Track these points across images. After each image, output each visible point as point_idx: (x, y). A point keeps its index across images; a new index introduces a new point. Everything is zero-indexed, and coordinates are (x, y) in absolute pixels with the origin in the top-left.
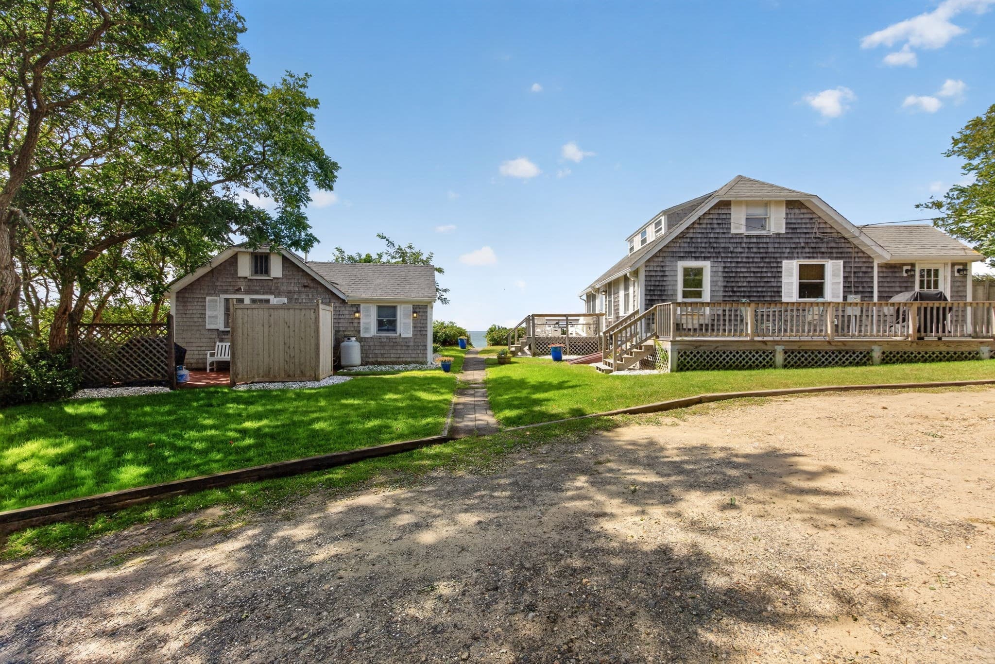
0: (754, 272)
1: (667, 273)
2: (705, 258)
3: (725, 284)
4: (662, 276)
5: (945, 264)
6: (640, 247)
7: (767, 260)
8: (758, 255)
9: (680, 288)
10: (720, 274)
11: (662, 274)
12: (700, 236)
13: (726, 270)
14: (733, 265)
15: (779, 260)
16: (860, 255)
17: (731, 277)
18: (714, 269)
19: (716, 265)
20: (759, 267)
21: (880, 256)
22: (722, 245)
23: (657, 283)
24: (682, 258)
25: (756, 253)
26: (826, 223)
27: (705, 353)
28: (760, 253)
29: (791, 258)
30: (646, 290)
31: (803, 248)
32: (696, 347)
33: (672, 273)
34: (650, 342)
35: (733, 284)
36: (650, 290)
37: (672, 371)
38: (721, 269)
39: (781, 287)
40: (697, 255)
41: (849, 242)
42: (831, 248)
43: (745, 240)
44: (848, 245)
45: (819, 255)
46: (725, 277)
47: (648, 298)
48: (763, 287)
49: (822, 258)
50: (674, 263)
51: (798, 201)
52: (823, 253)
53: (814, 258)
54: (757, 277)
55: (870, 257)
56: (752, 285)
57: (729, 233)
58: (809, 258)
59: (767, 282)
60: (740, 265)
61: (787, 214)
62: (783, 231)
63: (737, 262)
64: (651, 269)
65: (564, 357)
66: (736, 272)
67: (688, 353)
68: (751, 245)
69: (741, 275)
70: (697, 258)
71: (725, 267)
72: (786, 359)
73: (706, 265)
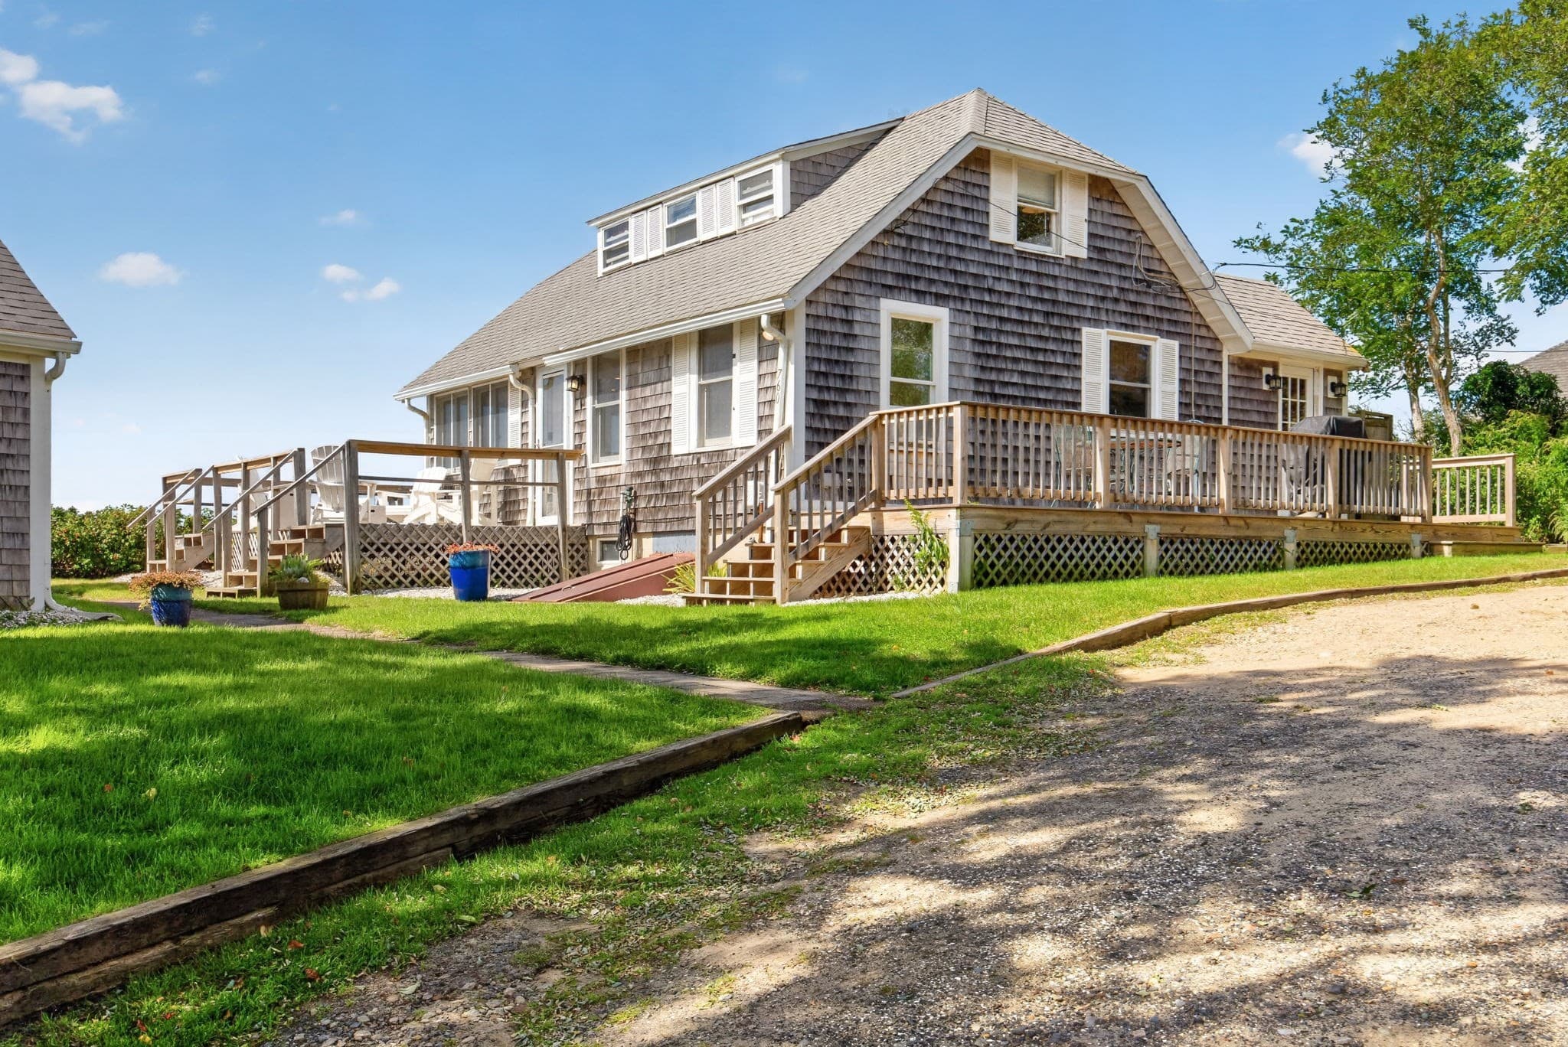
0: (1032, 349)
1: (857, 330)
2: (940, 299)
3: (977, 374)
4: (845, 336)
5: (1315, 371)
6: (662, 249)
7: (1056, 322)
8: (1039, 307)
9: (885, 376)
10: (968, 346)
11: (844, 329)
12: (927, 234)
13: (981, 337)
14: (994, 325)
15: (1076, 325)
16: (1203, 332)
17: (988, 356)
18: (957, 332)
19: (960, 319)
20: (1041, 337)
21: (1238, 339)
22: (973, 270)
23: (835, 356)
24: (889, 290)
25: (1035, 299)
26: (1152, 247)
27: (1024, 539)
28: (1043, 300)
29: (1096, 323)
30: (809, 372)
31: (1116, 300)
32: (1009, 525)
33: (868, 331)
34: (863, 519)
35: (993, 377)
36: (818, 374)
37: (962, 587)
38: (969, 333)
39: (1078, 392)
40: (922, 286)
41: (1187, 300)
42: (1161, 308)
43: (1017, 264)
44: (1185, 306)
45: (1143, 323)
46: (978, 355)
47: (815, 395)
48: (1048, 389)
49: (1147, 330)
50: (873, 303)
51: (1107, 180)
52: (1147, 318)
53: (1133, 328)
54: (1036, 362)
55: (1217, 339)
56: (1029, 381)
57: (985, 238)
58: (1126, 326)
59: (1056, 377)
60: (1008, 327)
61: (1090, 210)
62: (1083, 253)
63: (1001, 319)
64: (821, 312)
65: (492, 592)
66: (999, 345)
67: (993, 540)
68: (1027, 279)
69: (1009, 354)
70: (920, 295)
71: (976, 329)
72: (1162, 558)
73: (939, 316)
